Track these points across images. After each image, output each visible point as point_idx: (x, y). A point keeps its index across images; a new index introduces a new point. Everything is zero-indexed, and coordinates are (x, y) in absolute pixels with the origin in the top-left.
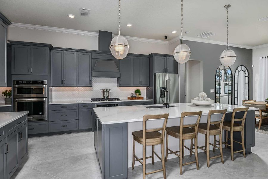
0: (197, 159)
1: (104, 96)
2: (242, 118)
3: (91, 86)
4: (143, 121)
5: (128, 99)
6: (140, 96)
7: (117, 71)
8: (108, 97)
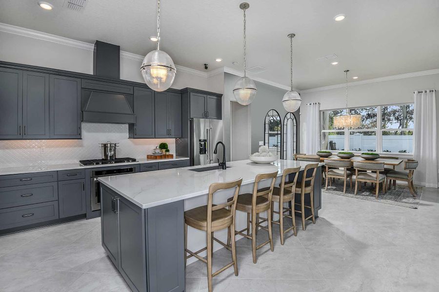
0: (271, 237)
1: (106, 155)
2: (312, 176)
3: (81, 139)
4: (208, 194)
5: (148, 158)
6: (167, 153)
7: (130, 113)
8: (113, 156)
